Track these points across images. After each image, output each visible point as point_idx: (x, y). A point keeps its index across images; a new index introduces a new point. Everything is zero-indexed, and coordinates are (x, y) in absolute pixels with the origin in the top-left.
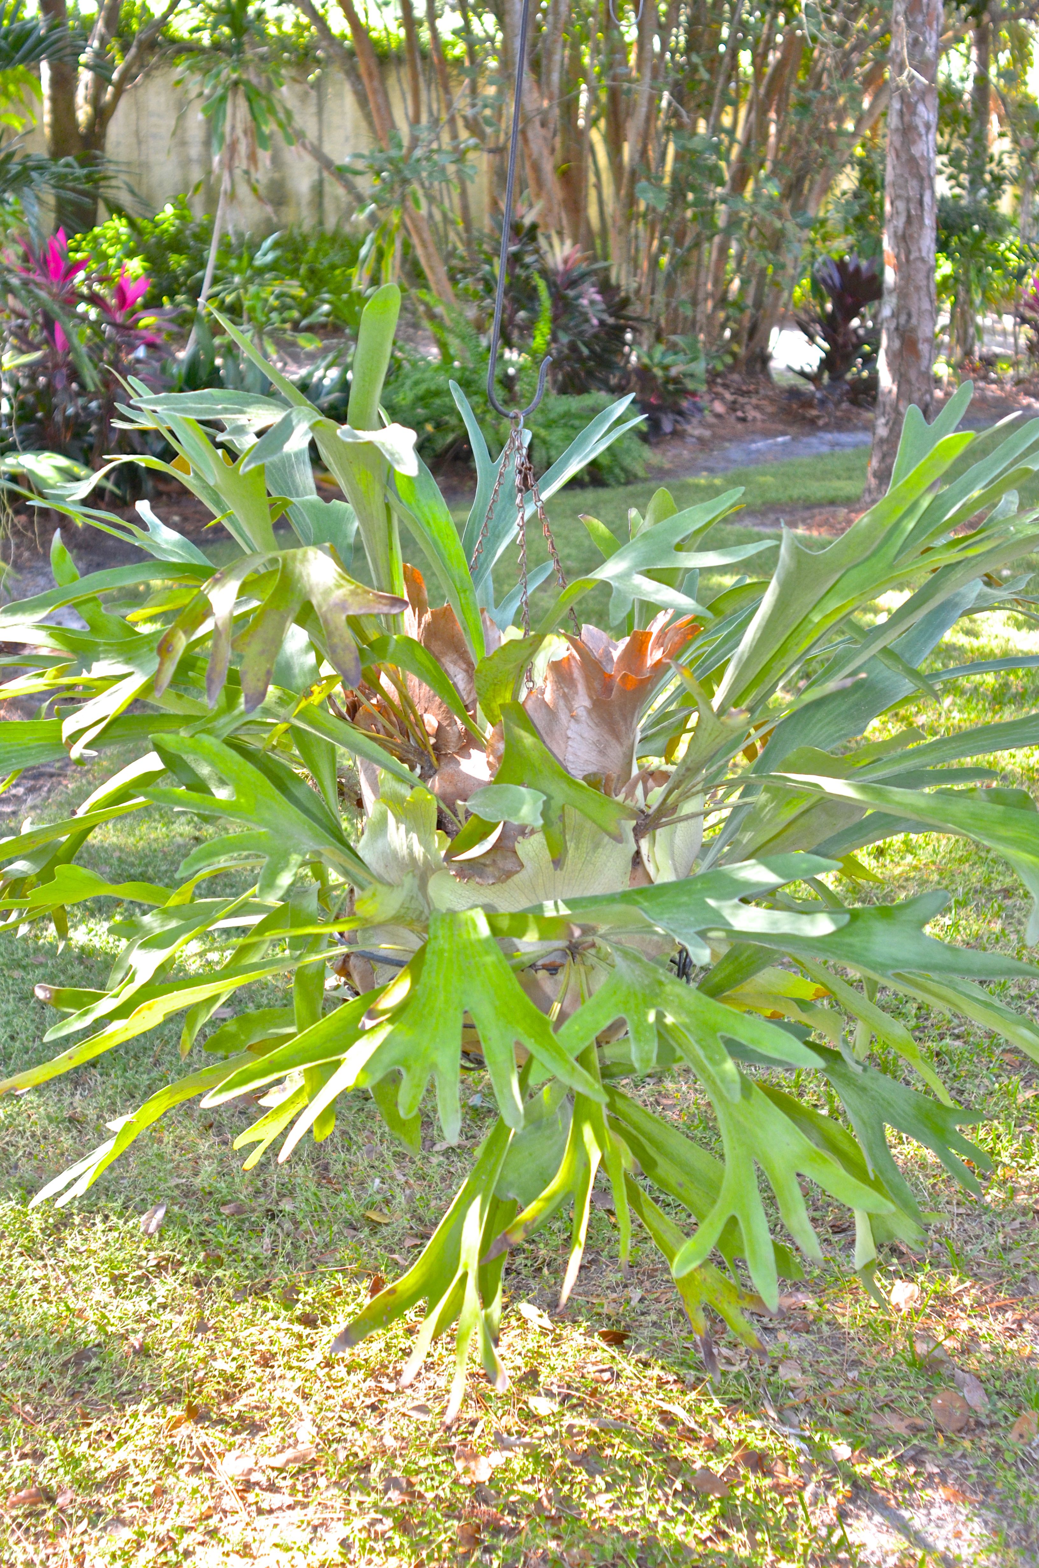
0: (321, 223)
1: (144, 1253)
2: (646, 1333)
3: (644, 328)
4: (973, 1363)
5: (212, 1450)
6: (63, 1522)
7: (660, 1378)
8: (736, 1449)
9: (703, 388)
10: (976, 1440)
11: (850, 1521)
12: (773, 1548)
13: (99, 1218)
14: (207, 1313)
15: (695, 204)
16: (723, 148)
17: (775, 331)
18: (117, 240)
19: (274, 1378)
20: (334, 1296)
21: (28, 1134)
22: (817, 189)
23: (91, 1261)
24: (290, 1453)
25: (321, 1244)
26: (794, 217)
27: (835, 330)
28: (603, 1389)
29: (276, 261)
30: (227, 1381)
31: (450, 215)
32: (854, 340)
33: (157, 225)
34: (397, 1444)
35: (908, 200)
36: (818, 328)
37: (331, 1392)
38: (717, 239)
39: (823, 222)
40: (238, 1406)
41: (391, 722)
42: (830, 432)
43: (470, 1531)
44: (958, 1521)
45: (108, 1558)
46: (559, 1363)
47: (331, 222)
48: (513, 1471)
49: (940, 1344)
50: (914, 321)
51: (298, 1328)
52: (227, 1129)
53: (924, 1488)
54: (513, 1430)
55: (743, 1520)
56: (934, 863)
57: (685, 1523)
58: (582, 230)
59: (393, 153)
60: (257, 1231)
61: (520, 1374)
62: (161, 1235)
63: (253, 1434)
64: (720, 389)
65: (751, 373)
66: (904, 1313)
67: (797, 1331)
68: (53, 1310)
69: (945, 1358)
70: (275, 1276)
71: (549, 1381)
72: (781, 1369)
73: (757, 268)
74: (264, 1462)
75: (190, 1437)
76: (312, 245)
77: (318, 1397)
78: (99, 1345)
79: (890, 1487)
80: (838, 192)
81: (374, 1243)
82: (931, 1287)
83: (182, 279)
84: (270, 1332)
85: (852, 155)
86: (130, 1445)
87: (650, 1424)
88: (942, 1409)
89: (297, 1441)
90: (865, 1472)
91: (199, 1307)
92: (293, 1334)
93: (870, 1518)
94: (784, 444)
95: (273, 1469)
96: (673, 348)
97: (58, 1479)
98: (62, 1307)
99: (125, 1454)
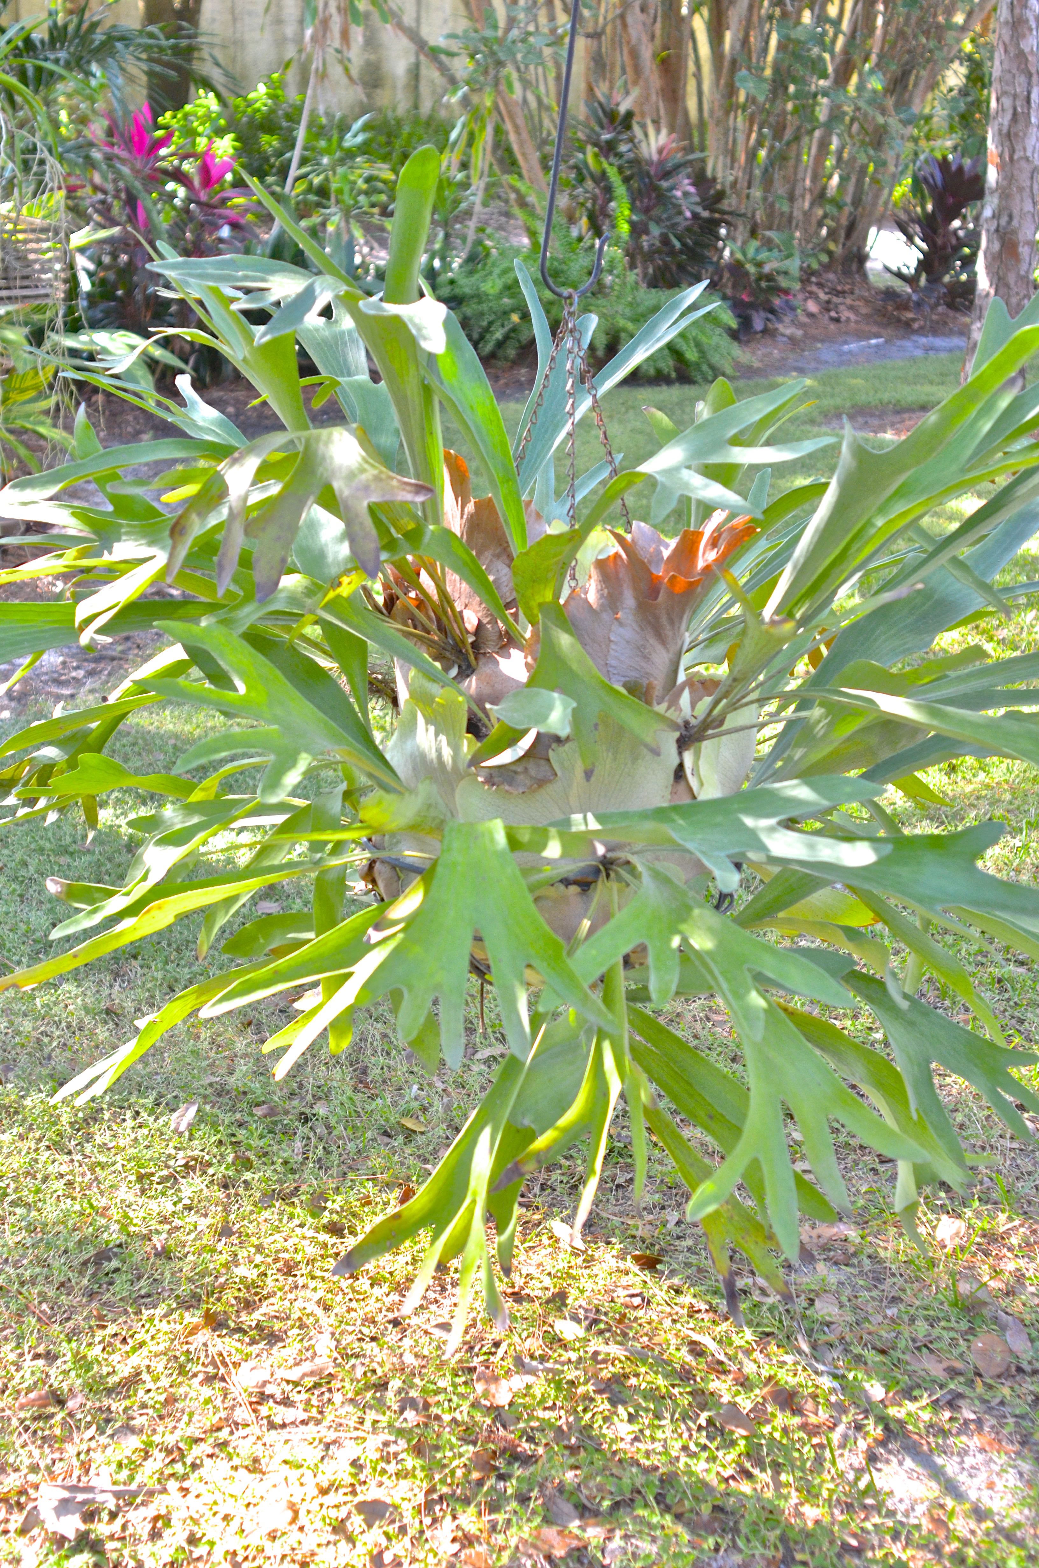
0: (416, 107)
1: (173, 1152)
2: (681, 1257)
3: (740, 223)
4: (1016, 1306)
5: (227, 1360)
6: (71, 1426)
7: (692, 1306)
8: (765, 1385)
9: (797, 286)
10: (1016, 1387)
11: (879, 1465)
12: (797, 1490)
13: (129, 1114)
14: (232, 1217)
15: (796, 96)
16: (827, 40)
17: (873, 230)
18: (208, 116)
19: (296, 1287)
20: (363, 1205)
21: (64, 1024)
22: (922, 84)
23: (118, 1158)
24: (307, 1367)
25: (354, 1150)
26: (897, 114)
27: (935, 231)
28: (632, 1314)
29: (366, 143)
30: (248, 1288)
31: (546, 100)
32: (954, 241)
33: (249, 104)
34: (416, 1363)
35: (1015, 97)
36: (918, 229)
37: (354, 1305)
38: (817, 134)
39: (928, 119)
40: (257, 1315)
41: (429, 618)
42: (926, 336)
43: (485, 1458)
44: (992, 1471)
45: (114, 1466)
46: (589, 1286)
47: (426, 107)
48: (534, 1397)
49: (985, 1285)
50: (1015, 223)
51: (324, 1237)
52: (265, 1027)
53: (958, 1434)
54: (537, 1354)
55: (768, 1460)
56: (1007, 782)
57: (708, 1460)
58: (680, 120)
59: (488, 33)
60: (289, 1133)
61: (549, 1294)
62: (191, 1135)
63: (271, 1344)
64: (814, 288)
65: (847, 273)
66: (948, 1250)
67: (836, 1263)
68: (77, 1207)
69: (988, 1300)
70: (304, 1182)
71: (577, 1304)
72: (817, 1303)
73: (857, 165)
74: (280, 1374)
75: (205, 1345)
76: (406, 130)
77: (339, 1309)
78: (120, 1246)
79: (923, 1431)
80: (944, 89)
81: (408, 1151)
82: (979, 1224)
83: (272, 160)
84: (295, 1240)
85: (960, 51)
86: (144, 1351)
87: (678, 1354)
88: (983, 1352)
89: (315, 1354)
90: (899, 1415)
91: (225, 1210)
92: (318, 1243)
93: (901, 1463)
94: (877, 346)
95: (288, 1382)
96: (768, 244)
97: (70, 1382)
98: (85, 1205)
99: (137, 1360)
